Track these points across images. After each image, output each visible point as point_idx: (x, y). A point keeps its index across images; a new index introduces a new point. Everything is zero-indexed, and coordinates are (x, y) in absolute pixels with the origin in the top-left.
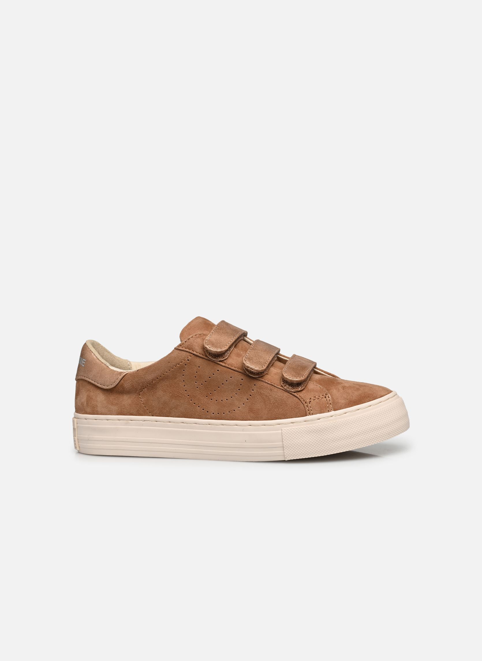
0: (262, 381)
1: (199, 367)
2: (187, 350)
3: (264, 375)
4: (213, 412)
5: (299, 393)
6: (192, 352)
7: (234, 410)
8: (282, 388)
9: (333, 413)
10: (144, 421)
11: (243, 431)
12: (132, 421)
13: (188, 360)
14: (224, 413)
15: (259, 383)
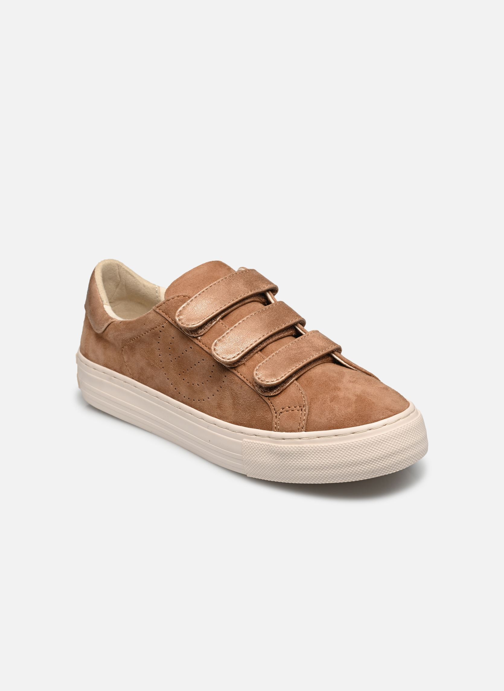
0: (234, 373)
1: (173, 338)
2: (164, 314)
3: (237, 367)
4: (184, 396)
5: (272, 398)
6: (168, 319)
7: (204, 400)
8: (252, 387)
9: (303, 434)
10: (125, 382)
11: (208, 429)
12: (116, 379)
13: (163, 327)
14: (194, 400)
15: (230, 376)
